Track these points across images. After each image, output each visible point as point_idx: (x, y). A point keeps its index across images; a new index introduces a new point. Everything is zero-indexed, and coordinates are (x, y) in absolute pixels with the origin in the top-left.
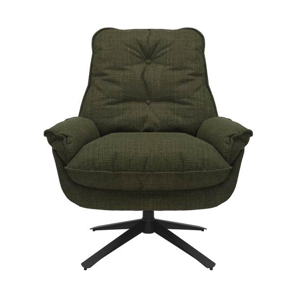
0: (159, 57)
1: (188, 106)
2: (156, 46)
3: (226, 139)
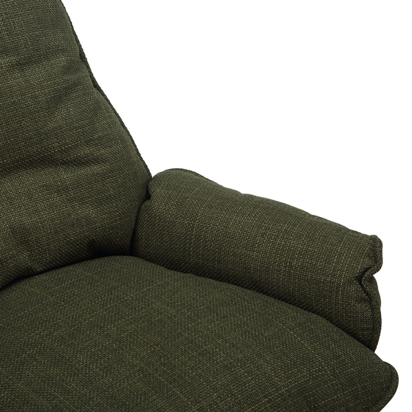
1: (96, 169)
3: (354, 288)
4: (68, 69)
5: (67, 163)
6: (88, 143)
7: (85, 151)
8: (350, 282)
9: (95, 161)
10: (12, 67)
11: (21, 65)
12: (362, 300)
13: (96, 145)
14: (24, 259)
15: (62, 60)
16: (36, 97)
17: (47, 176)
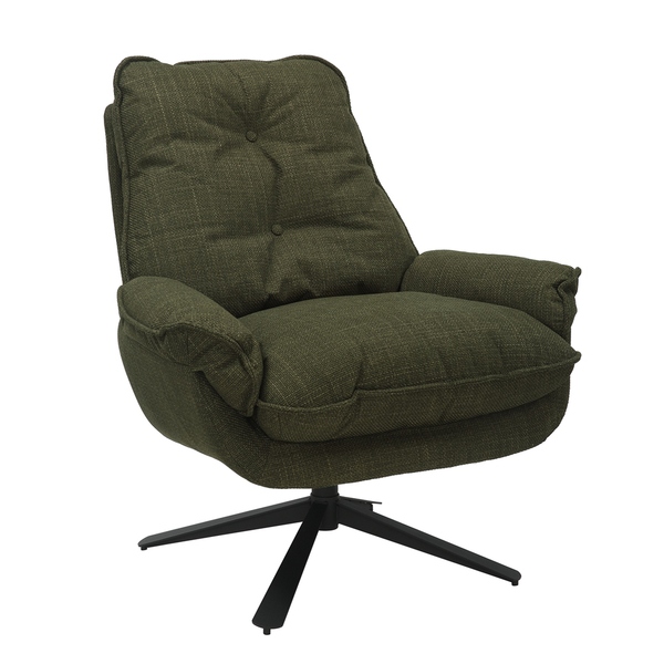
0: (276, 123)
1: (370, 232)
2: (263, 98)
3: (551, 292)
4: (355, 160)
5: (346, 225)
6: (364, 213)
7: (361, 218)
8: (548, 287)
9: (370, 227)
10: (309, 151)
11: (316, 151)
12: (556, 300)
13: (371, 216)
14: (305, 283)
15: (350, 154)
16: (325, 173)
17: (329, 232)
